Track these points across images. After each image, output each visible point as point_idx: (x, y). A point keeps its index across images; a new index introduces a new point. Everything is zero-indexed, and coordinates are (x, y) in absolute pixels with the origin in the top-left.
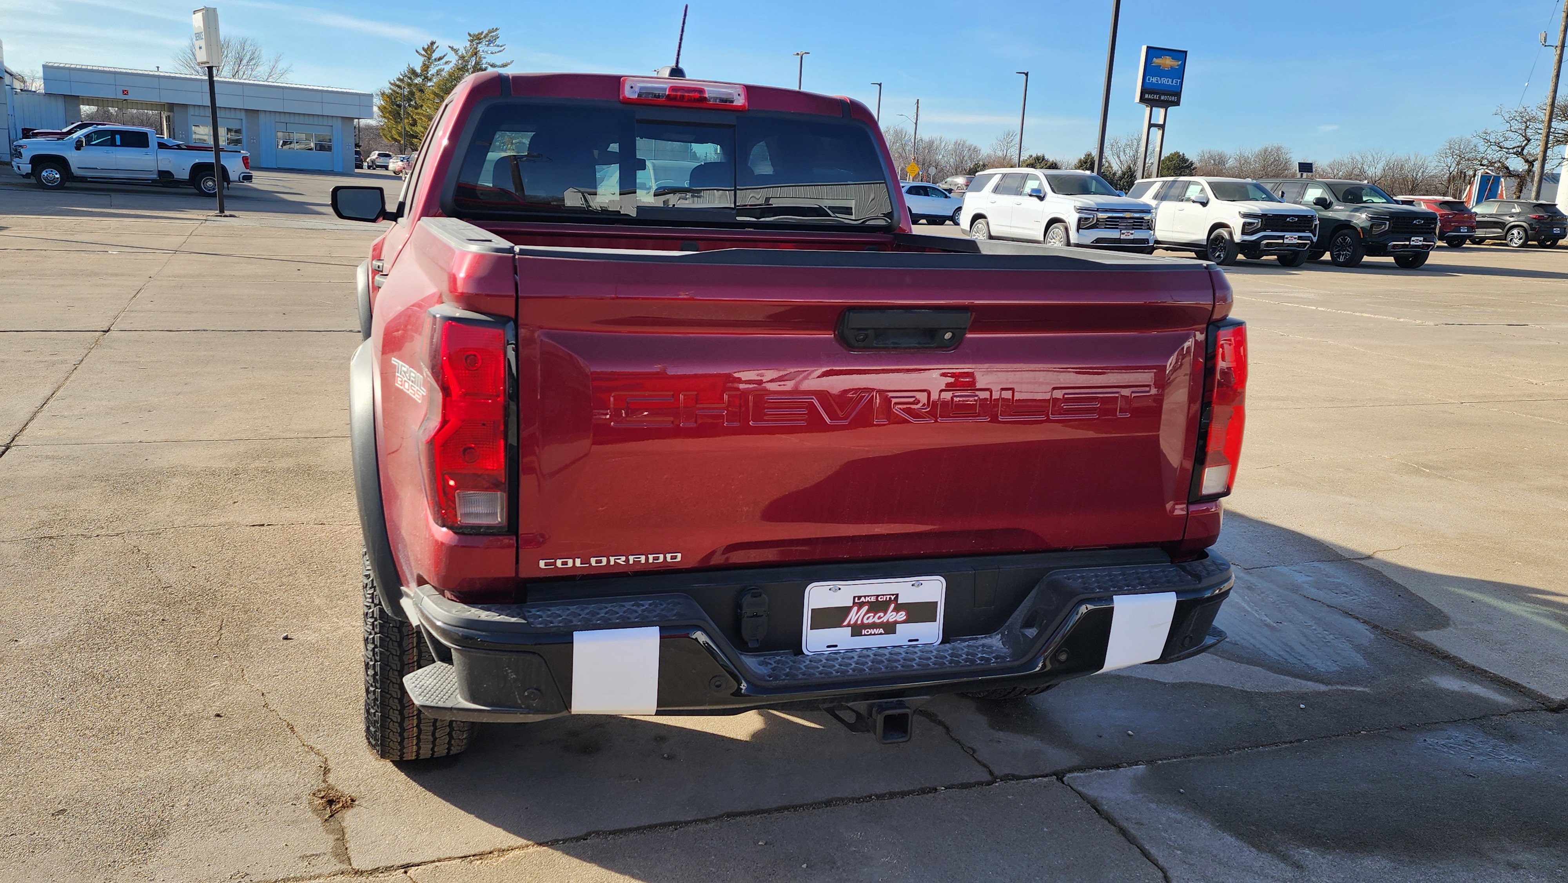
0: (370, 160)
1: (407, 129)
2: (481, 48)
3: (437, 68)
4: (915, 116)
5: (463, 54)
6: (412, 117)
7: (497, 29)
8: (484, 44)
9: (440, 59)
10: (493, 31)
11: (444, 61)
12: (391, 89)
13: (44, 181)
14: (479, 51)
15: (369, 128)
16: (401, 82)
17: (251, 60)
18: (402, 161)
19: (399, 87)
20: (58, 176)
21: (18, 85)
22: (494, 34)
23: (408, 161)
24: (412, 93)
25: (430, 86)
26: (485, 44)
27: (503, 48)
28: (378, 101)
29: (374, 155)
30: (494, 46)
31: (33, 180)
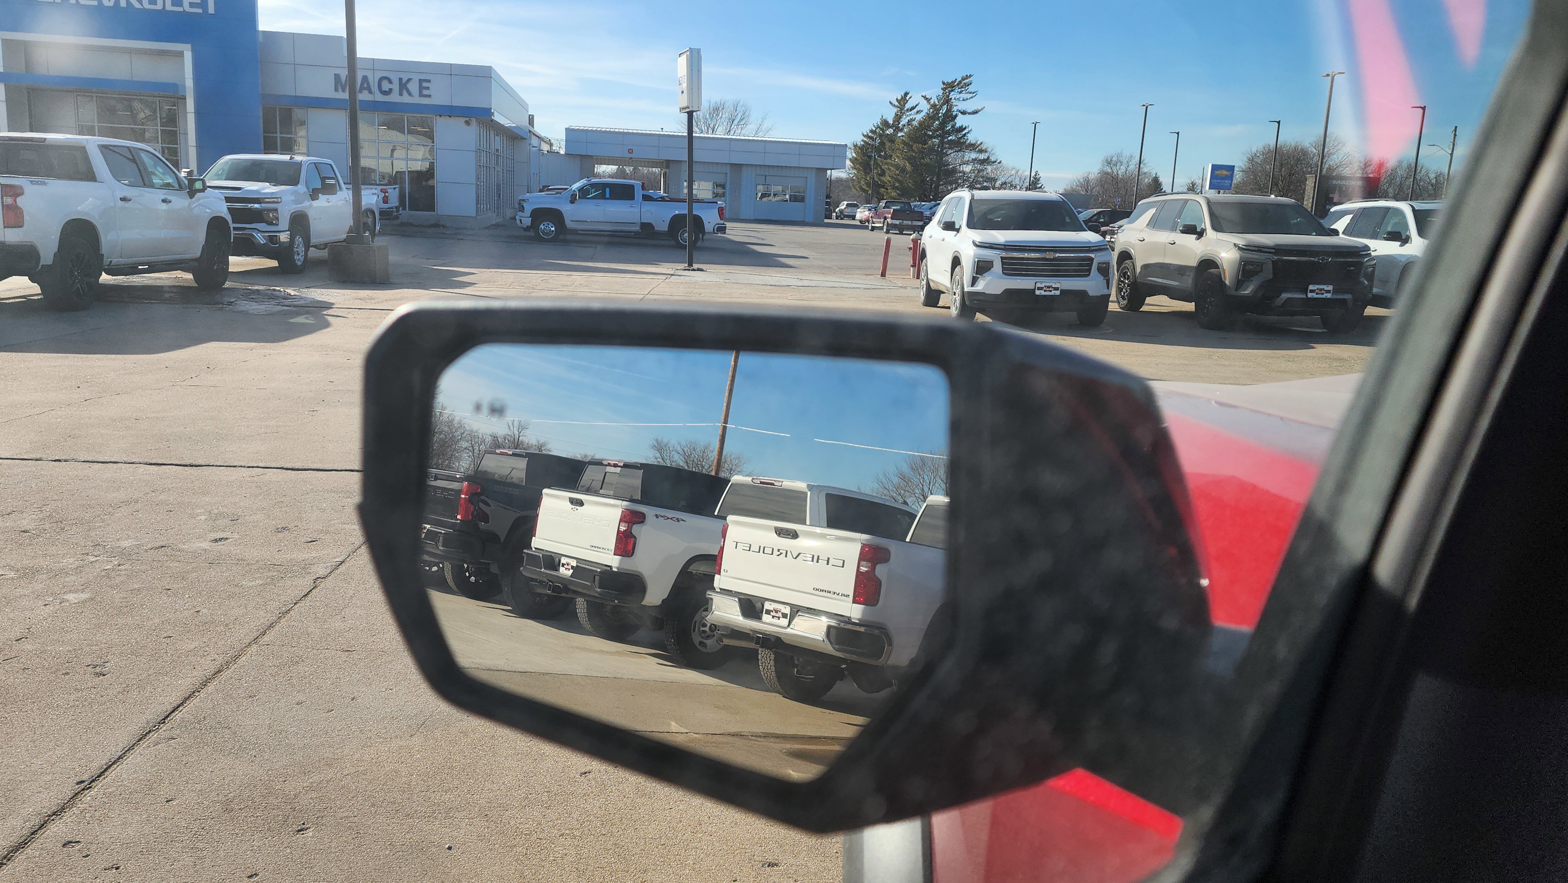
0: (839, 210)
1: (876, 179)
2: (953, 95)
3: (908, 118)
4: (1451, 147)
5: (934, 102)
6: (881, 168)
7: (970, 76)
8: (956, 91)
9: (913, 108)
10: (967, 77)
11: (915, 110)
12: (863, 141)
13: (541, 234)
14: (951, 99)
15: (839, 181)
16: (873, 134)
17: (741, 120)
18: (870, 210)
19: (870, 138)
20: (553, 229)
21: (545, 147)
22: (967, 80)
23: (875, 210)
24: (882, 144)
25: (900, 137)
26: (958, 92)
27: (974, 94)
28: (851, 154)
29: (843, 206)
30: (966, 93)
31: (531, 233)
